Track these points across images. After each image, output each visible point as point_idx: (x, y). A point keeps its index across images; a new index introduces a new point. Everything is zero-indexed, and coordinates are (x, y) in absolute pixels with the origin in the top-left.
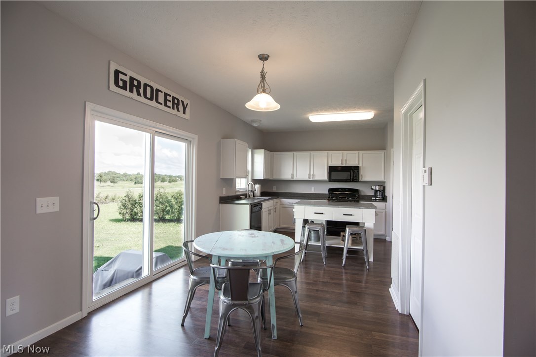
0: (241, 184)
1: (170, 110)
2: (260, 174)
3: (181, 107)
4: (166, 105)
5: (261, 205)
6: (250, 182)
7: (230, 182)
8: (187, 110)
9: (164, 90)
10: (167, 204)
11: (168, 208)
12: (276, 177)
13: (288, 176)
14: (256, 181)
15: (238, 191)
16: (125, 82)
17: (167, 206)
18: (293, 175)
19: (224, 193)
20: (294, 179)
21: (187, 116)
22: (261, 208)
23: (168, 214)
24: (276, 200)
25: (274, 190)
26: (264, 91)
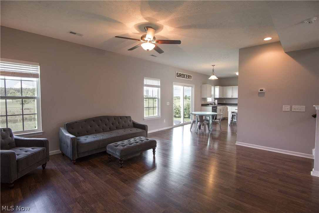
0: (210, 100)
1: (188, 79)
2: (217, 96)
3: (190, 78)
4: (187, 78)
5: (217, 107)
6: (213, 99)
7: (205, 99)
8: (192, 78)
9: (186, 74)
10: (177, 110)
11: (178, 111)
12: (225, 97)
13: (230, 96)
14: (215, 99)
15: (208, 102)
16: (178, 75)
17: (177, 111)
18: (232, 96)
19: (203, 103)
20: (233, 98)
21: (192, 80)
22: (216, 108)
23: (177, 114)
24: (224, 106)
25: (224, 102)
26: (214, 75)
